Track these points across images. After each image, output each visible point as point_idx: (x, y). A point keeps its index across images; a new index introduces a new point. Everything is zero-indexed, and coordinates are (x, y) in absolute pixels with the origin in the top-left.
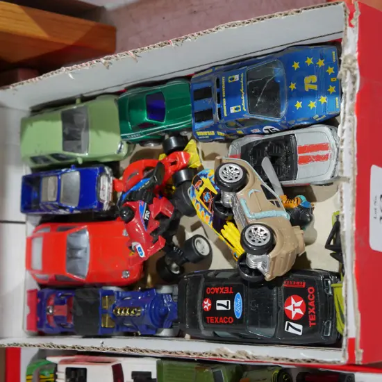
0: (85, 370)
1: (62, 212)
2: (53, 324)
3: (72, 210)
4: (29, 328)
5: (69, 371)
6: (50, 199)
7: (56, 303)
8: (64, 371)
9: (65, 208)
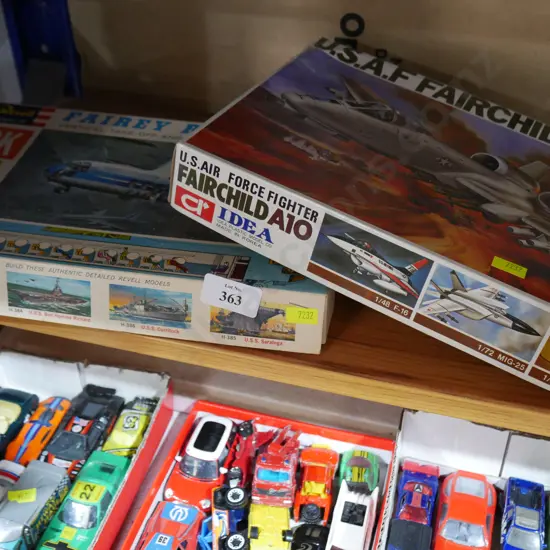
0: (361, 524)
1: (504, 524)
2: (407, 487)
3: (504, 536)
4: (408, 463)
5: (363, 508)
6: (518, 518)
7: (424, 496)
8: (364, 504)
9: (507, 528)
